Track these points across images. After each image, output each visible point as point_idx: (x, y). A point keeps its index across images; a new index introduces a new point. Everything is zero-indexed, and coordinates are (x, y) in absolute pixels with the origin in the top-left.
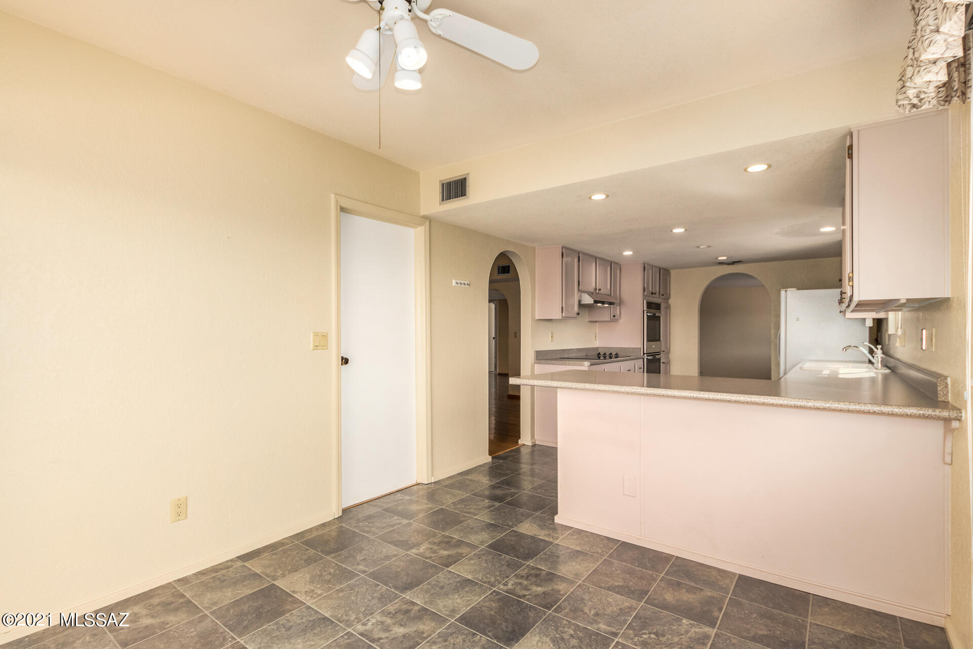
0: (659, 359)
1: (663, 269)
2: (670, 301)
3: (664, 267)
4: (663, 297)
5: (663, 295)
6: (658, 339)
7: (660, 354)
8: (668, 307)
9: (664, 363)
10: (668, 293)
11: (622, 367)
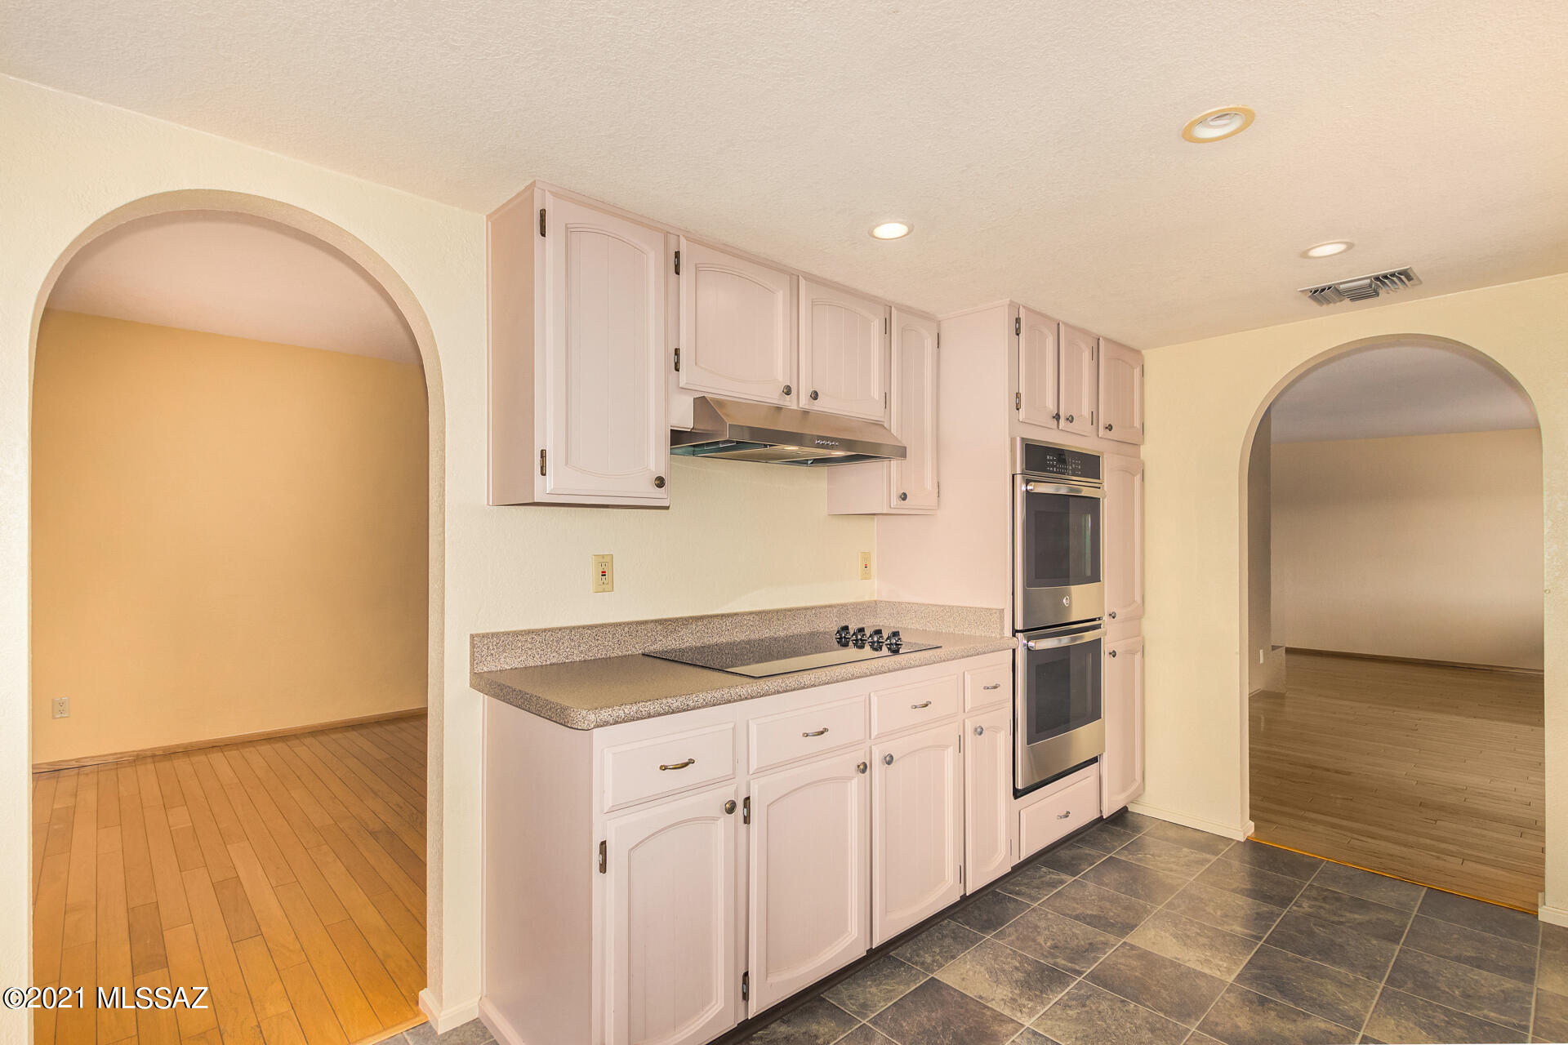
0: (1096, 644)
1: (1108, 340)
2: (1146, 451)
3: (1114, 336)
4: (1109, 434)
5: (1110, 428)
6: (1088, 573)
7: (1098, 627)
8: (1136, 470)
9: (1114, 654)
10: (1137, 424)
11: (874, 699)
